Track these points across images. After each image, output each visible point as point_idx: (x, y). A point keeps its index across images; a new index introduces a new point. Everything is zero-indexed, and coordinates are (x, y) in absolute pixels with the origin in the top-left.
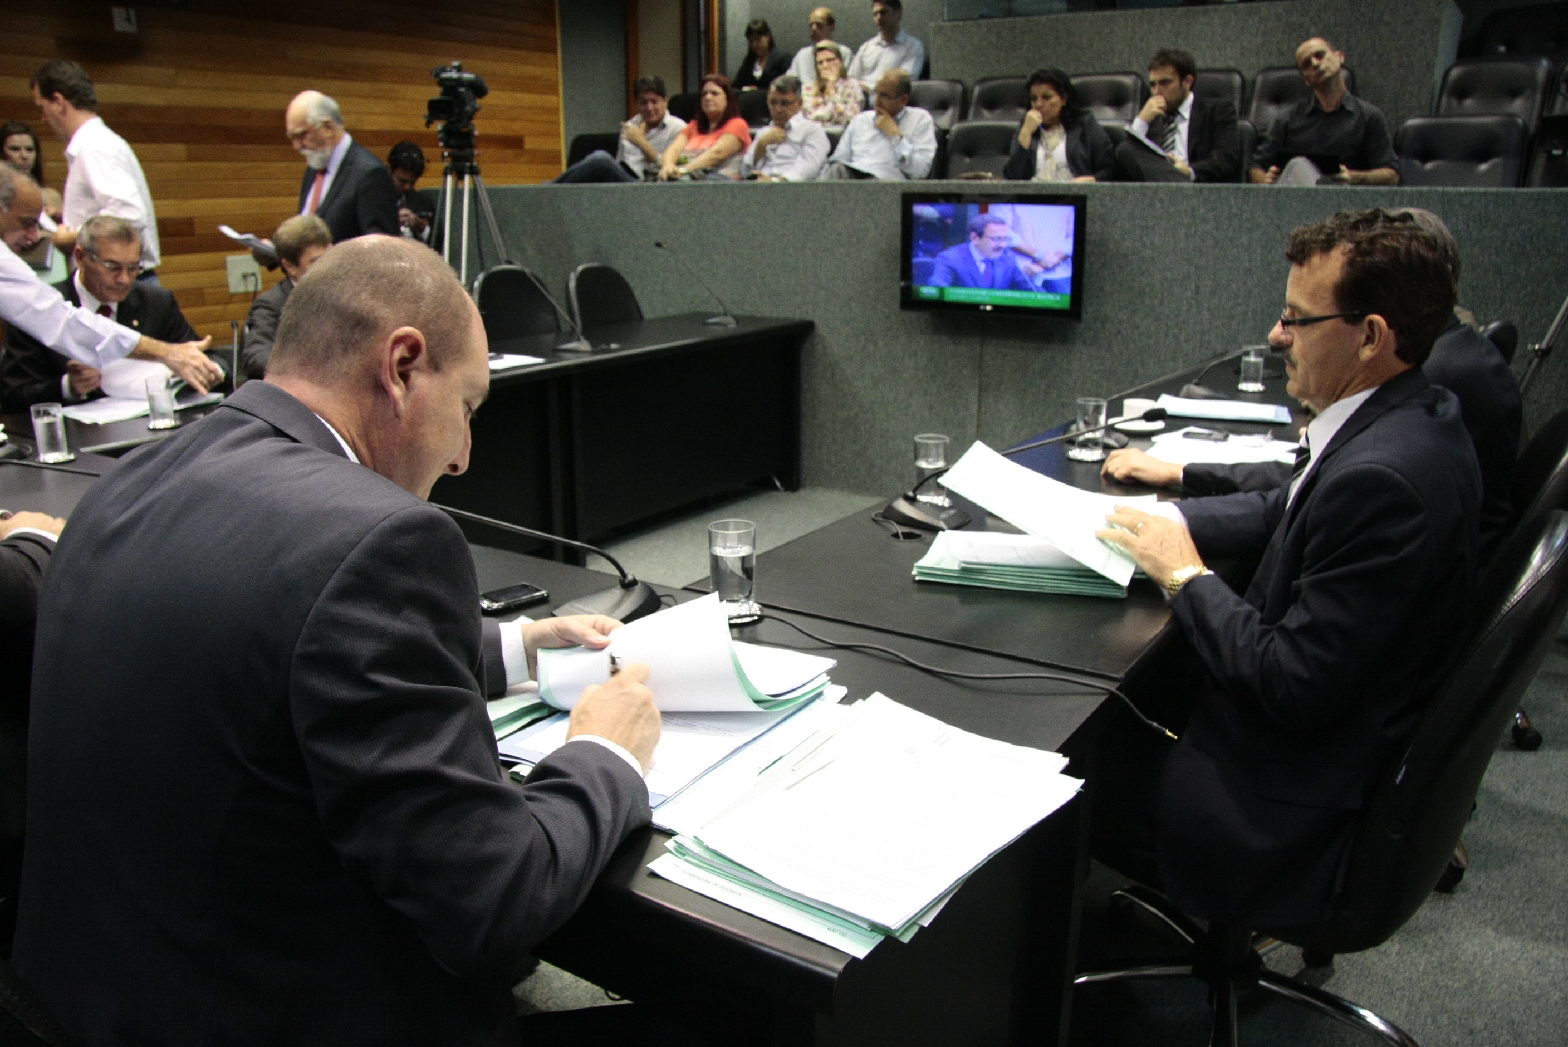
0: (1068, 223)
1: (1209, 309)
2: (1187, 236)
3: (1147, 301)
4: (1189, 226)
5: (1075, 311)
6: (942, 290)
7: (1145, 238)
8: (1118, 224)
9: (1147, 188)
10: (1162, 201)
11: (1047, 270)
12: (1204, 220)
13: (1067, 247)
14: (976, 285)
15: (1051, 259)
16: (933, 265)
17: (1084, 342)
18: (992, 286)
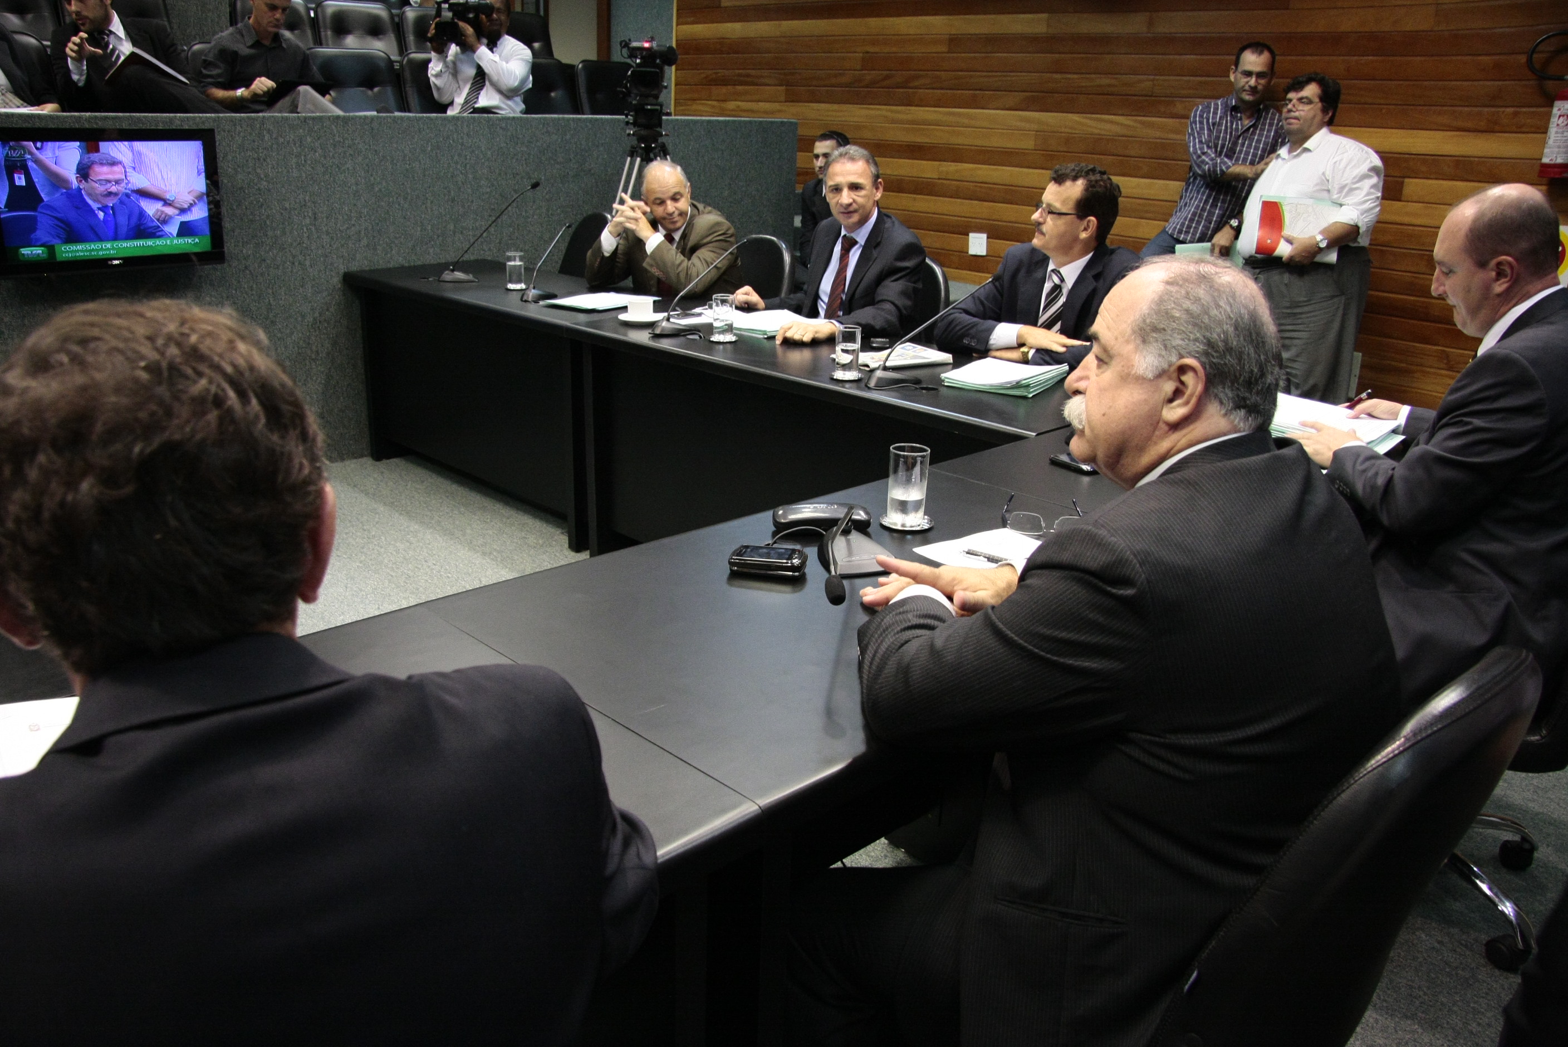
0: (198, 157)
1: (328, 233)
2: (298, 164)
3: (270, 233)
4: (298, 156)
5: (216, 254)
6: (51, 249)
7: (258, 171)
8: (230, 158)
9: (254, 119)
10: (269, 131)
11: (183, 211)
12: (313, 150)
13: (200, 184)
14: (100, 239)
15: (185, 198)
16: (35, 218)
17: (212, 285)
18: (116, 238)
